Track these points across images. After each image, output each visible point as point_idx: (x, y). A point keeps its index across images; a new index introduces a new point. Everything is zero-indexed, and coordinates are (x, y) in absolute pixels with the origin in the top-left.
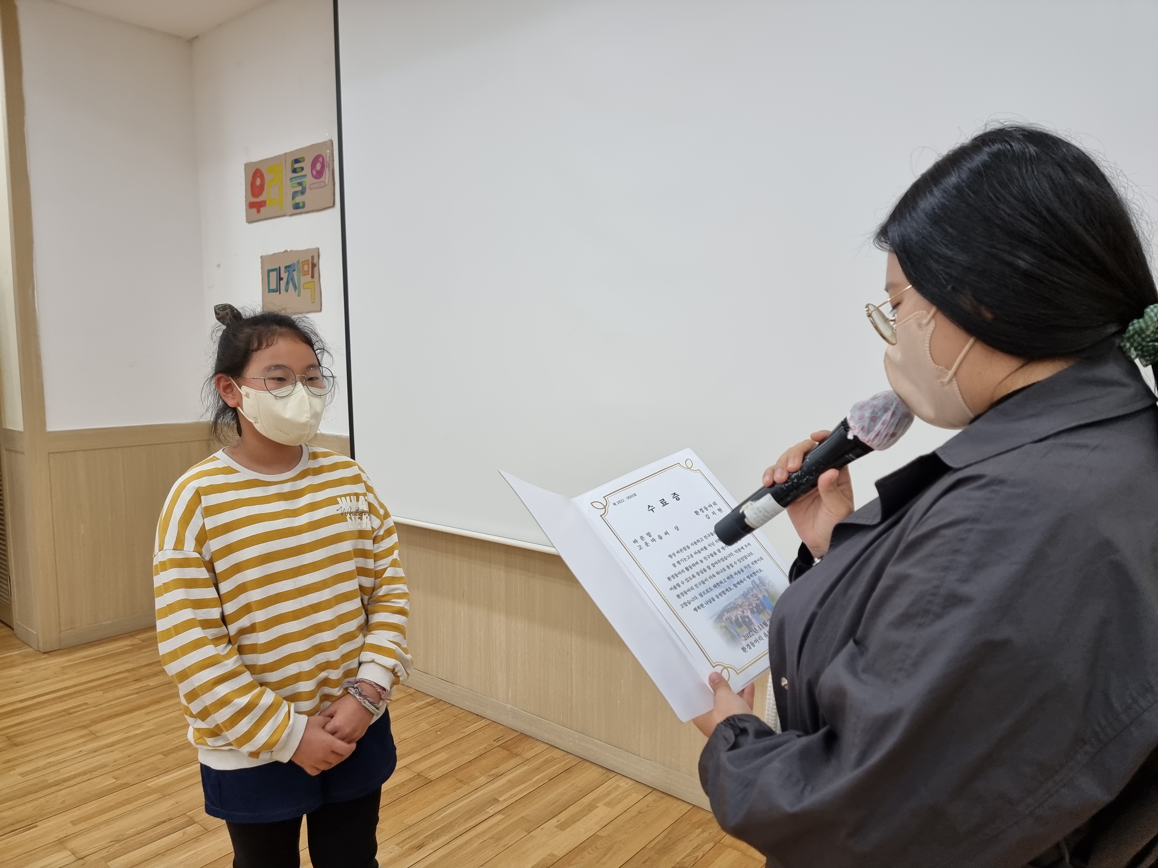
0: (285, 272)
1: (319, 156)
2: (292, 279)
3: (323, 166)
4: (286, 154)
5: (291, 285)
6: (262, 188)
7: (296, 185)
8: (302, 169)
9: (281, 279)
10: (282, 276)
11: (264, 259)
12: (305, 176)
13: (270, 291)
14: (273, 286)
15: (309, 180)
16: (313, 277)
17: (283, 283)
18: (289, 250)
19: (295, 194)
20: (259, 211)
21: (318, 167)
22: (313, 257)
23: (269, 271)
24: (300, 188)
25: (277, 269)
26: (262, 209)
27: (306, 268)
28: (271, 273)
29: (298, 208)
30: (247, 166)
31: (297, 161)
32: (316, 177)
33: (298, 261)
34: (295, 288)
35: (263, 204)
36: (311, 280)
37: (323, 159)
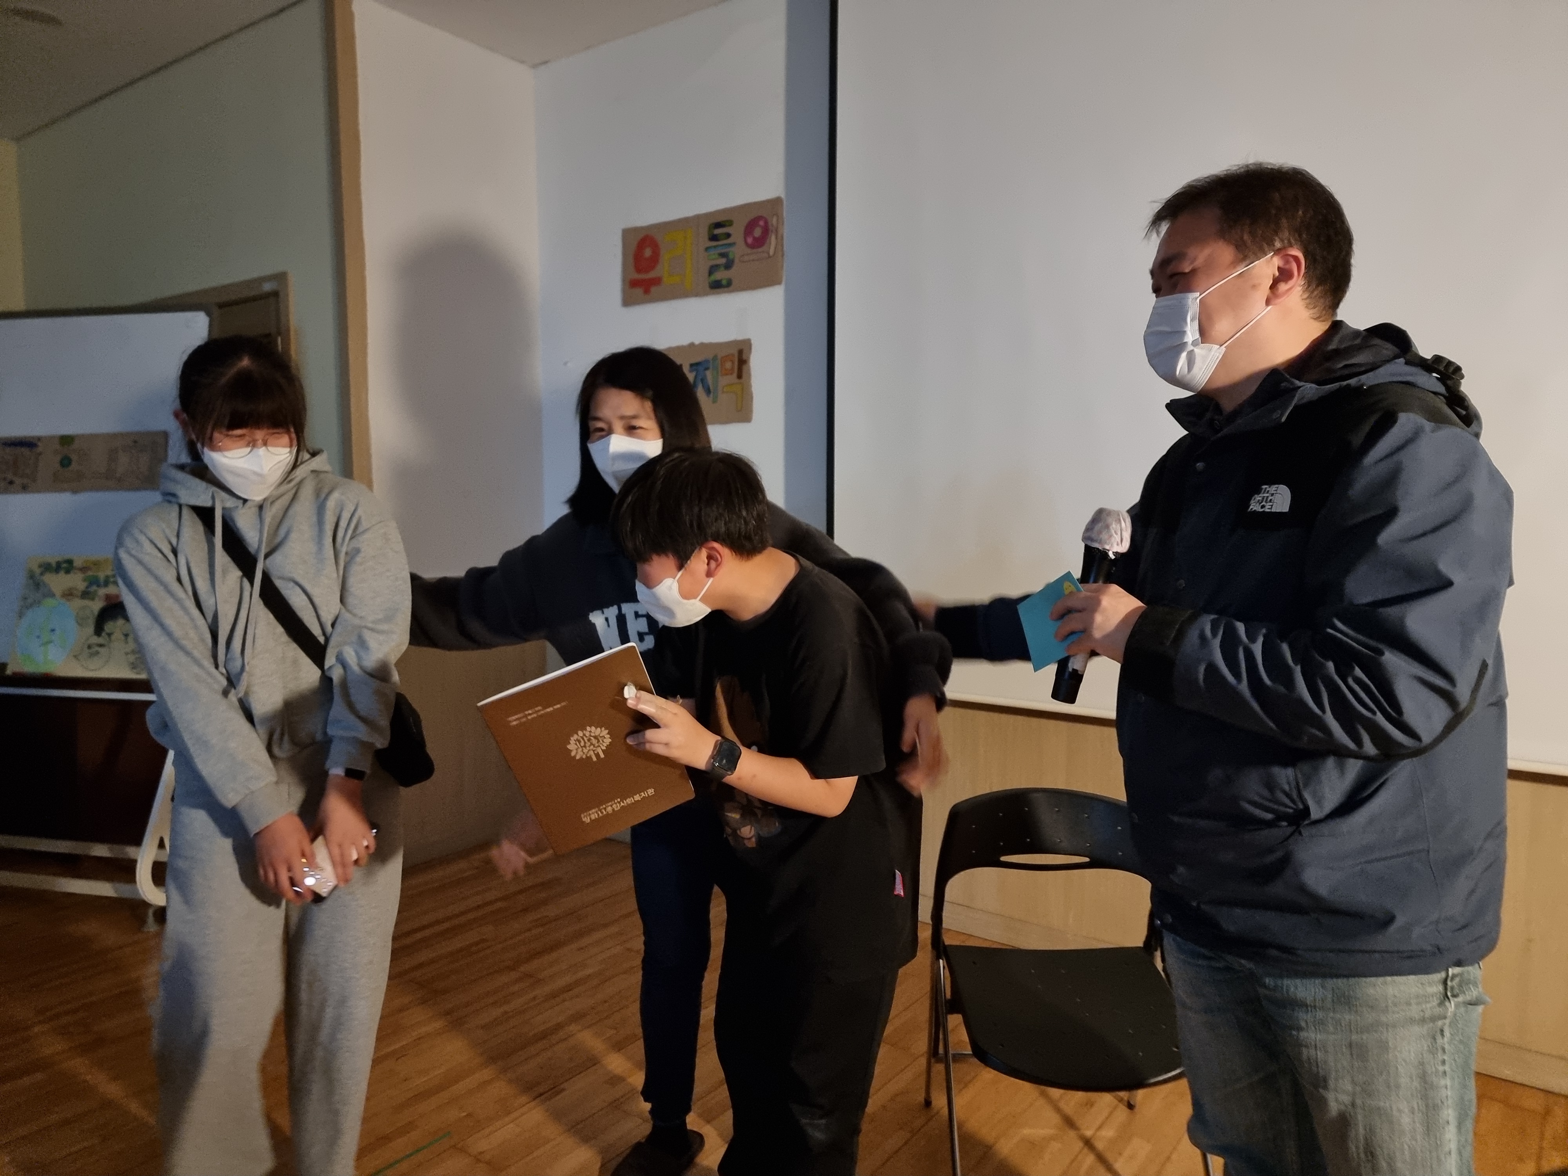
0: (691, 371)
1: (760, 218)
2: (703, 381)
3: (766, 231)
4: (698, 217)
6: (655, 260)
7: (717, 256)
8: (728, 235)
12: (733, 244)
15: (739, 249)
16: (740, 376)
18: (697, 342)
19: (712, 270)
20: (647, 291)
21: (758, 232)
22: (740, 352)
24: (723, 261)
26: (653, 289)
27: (728, 365)
29: (717, 286)
30: (627, 233)
31: (718, 225)
32: (752, 246)
33: (715, 358)
34: (708, 391)
35: (657, 281)
36: (737, 381)
37: (766, 222)
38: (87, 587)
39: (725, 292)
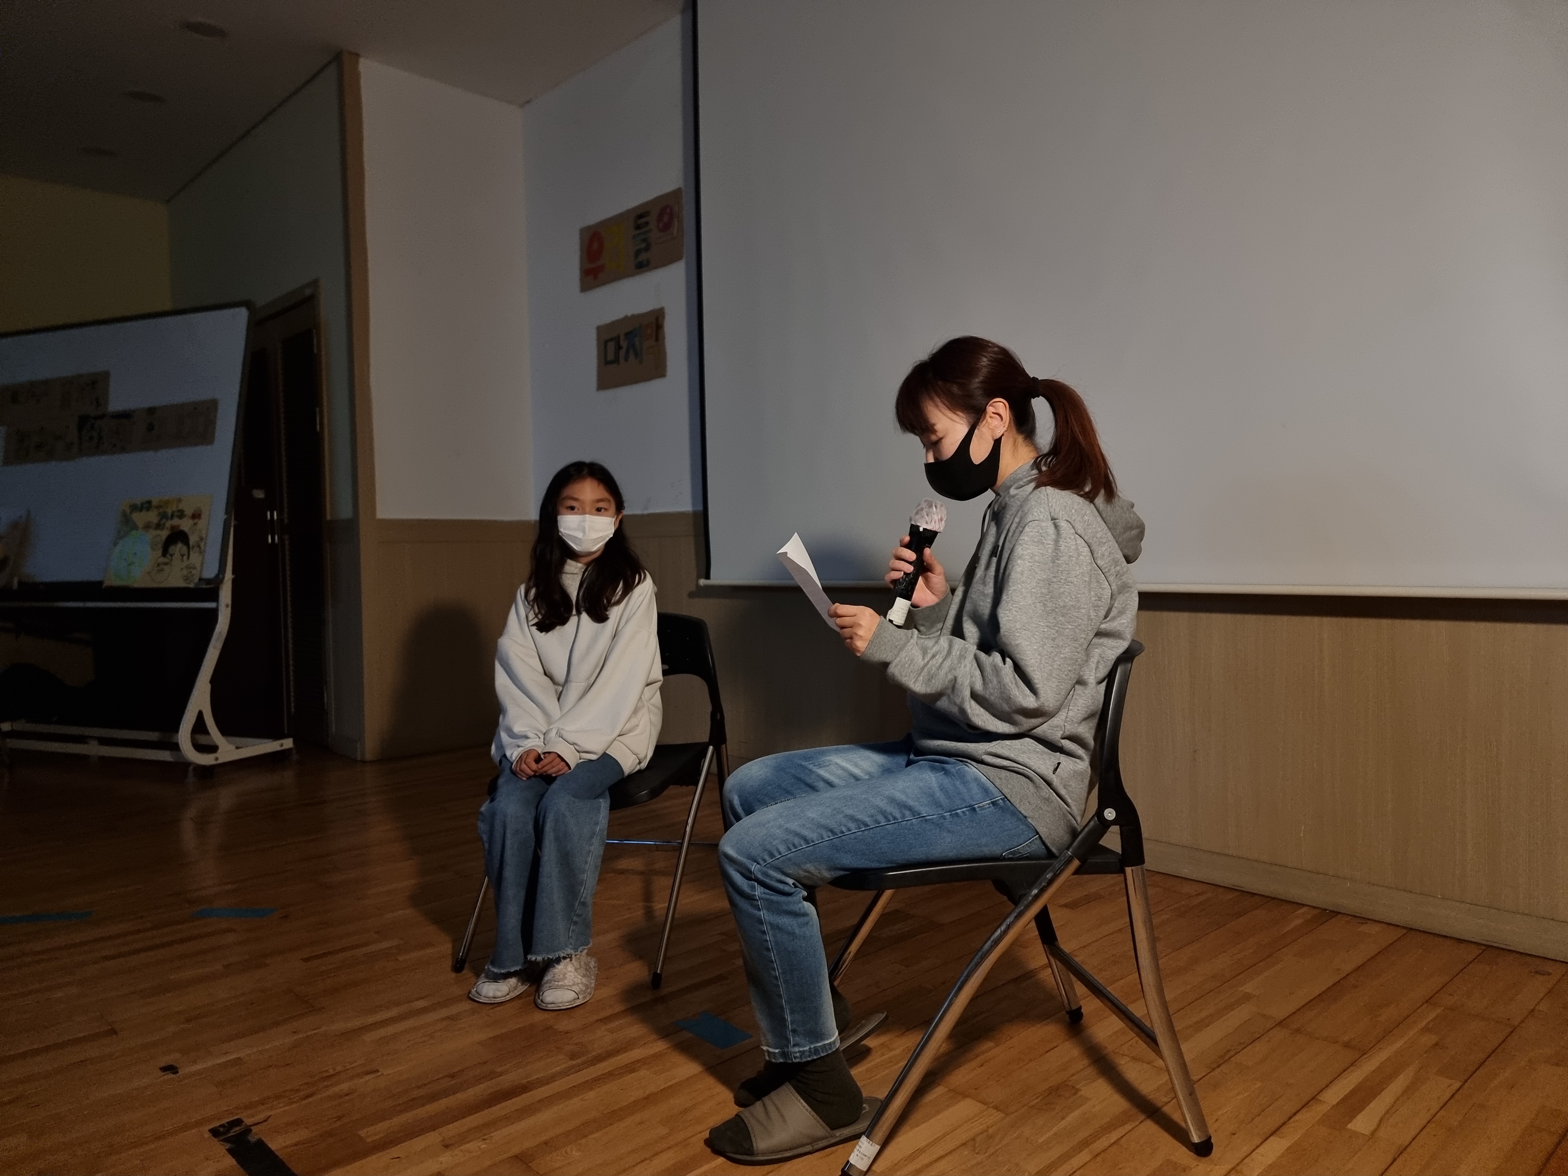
0: (625, 340)
1: (668, 206)
2: (633, 346)
3: (671, 217)
4: (628, 211)
5: (631, 352)
6: (600, 251)
7: (640, 242)
8: (647, 223)
10: (621, 345)
11: (599, 329)
12: (651, 230)
13: (607, 363)
14: (611, 356)
15: (654, 234)
16: (657, 340)
17: (622, 353)
18: (629, 314)
19: (638, 253)
20: (596, 277)
21: (666, 218)
22: (657, 319)
23: (606, 342)
24: (644, 245)
25: (616, 337)
26: (600, 276)
27: (649, 332)
28: (608, 344)
29: (642, 267)
30: (583, 231)
31: (641, 216)
32: (662, 230)
33: (641, 326)
34: (636, 354)
35: (601, 268)
36: (655, 343)
37: (672, 209)
38: (160, 521)
39: (647, 271)
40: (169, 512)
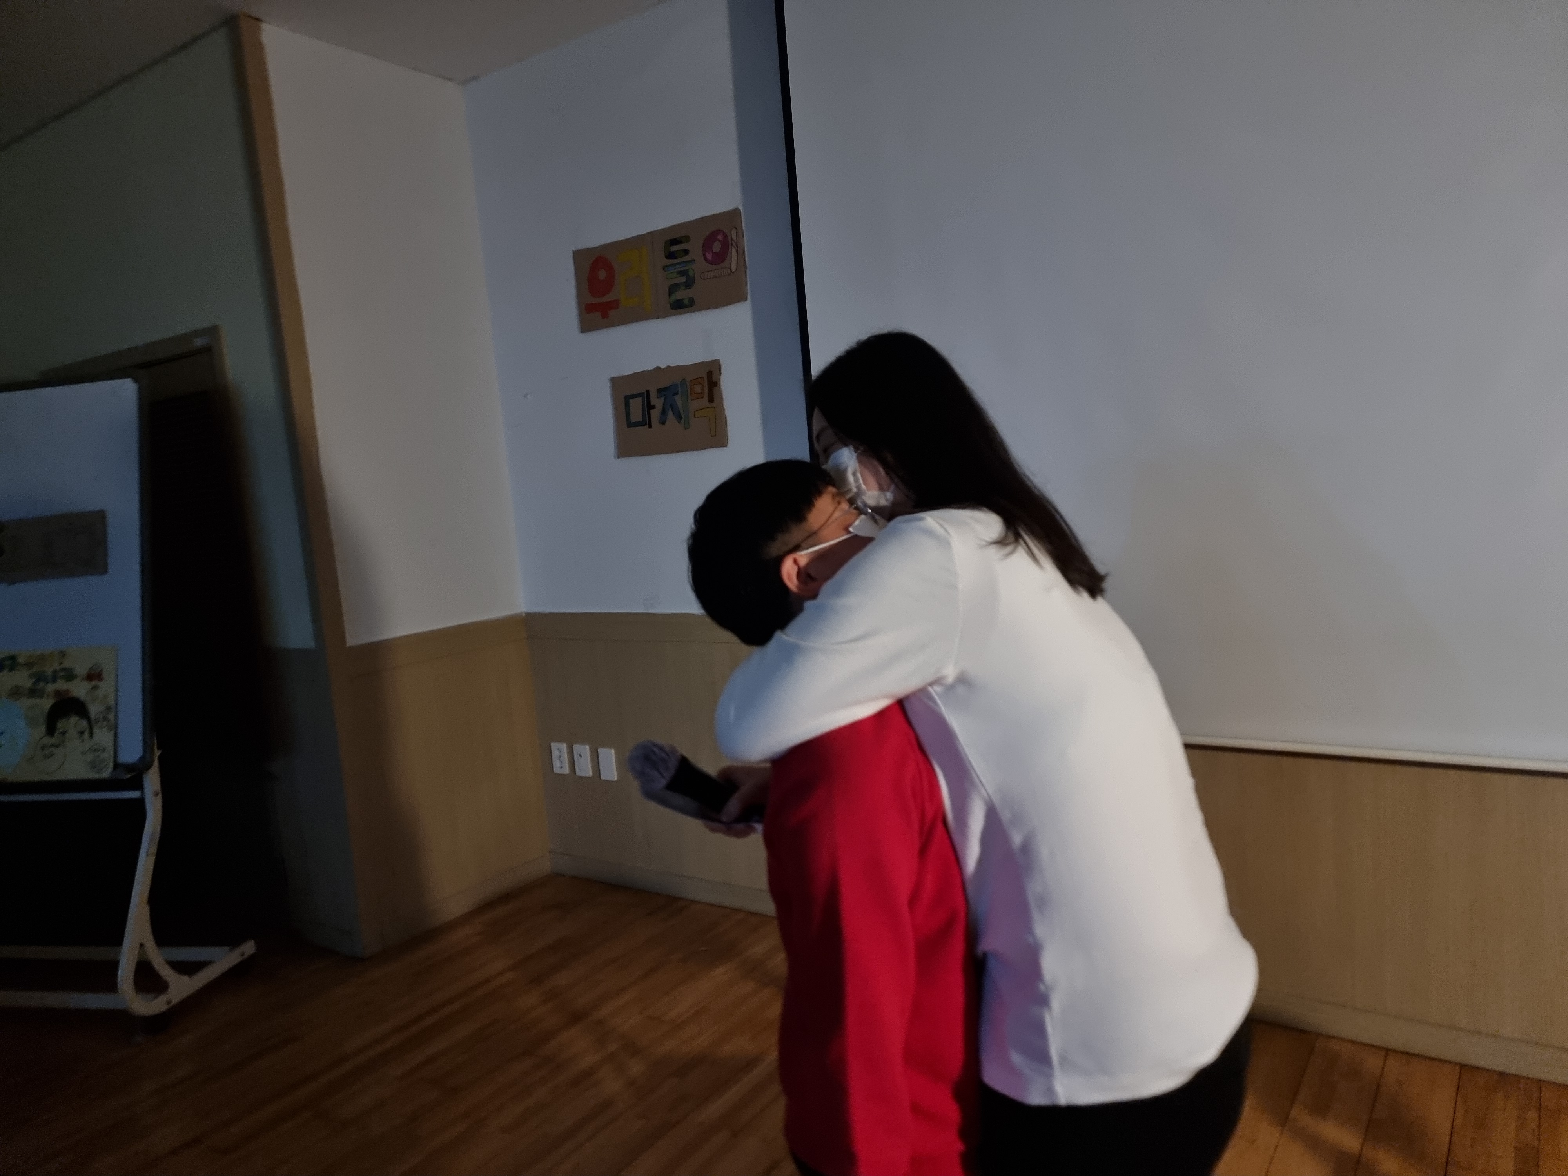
0: (659, 397)
1: (718, 232)
2: (673, 407)
3: (726, 246)
4: (653, 233)
5: (670, 415)
6: (609, 283)
7: (676, 275)
8: (686, 252)
9: (651, 407)
10: (652, 404)
11: (616, 383)
12: (692, 261)
13: (630, 425)
14: (637, 418)
15: (700, 268)
16: (711, 400)
17: (655, 414)
18: (663, 366)
19: (673, 289)
20: (605, 316)
21: (717, 247)
22: (710, 374)
23: (627, 399)
24: (683, 279)
25: (644, 393)
26: (612, 313)
27: (698, 389)
28: (631, 401)
29: (679, 307)
30: (579, 256)
31: (674, 242)
32: (712, 262)
33: (683, 381)
34: (679, 417)
35: (614, 305)
36: (708, 405)
37: (725, 236)
38: (34, 683)
39: (688, 312)
40: (49, 671)
